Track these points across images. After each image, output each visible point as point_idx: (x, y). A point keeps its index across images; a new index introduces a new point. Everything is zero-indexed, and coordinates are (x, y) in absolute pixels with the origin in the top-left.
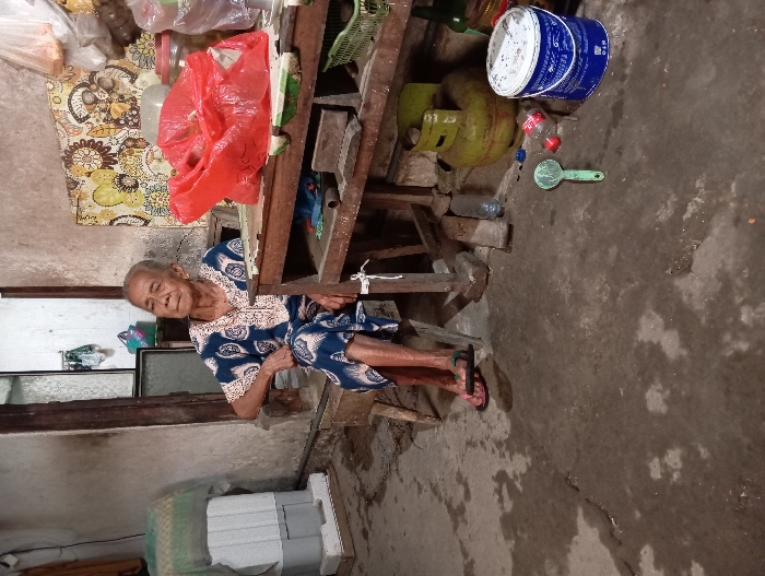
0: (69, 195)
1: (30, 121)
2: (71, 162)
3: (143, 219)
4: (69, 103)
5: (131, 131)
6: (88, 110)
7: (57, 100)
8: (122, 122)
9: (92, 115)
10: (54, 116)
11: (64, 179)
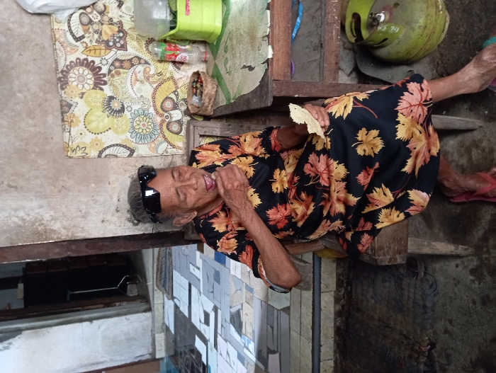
0: (63, 120)
1: (33, 44)
2: (67, 83)
3: (129, 148)
4: (69, 23)
5: (119, 52)
6: (86, 31)
8: (111, 44)
9: (87, 35)
10: (55, 35)
11: (59, 103)
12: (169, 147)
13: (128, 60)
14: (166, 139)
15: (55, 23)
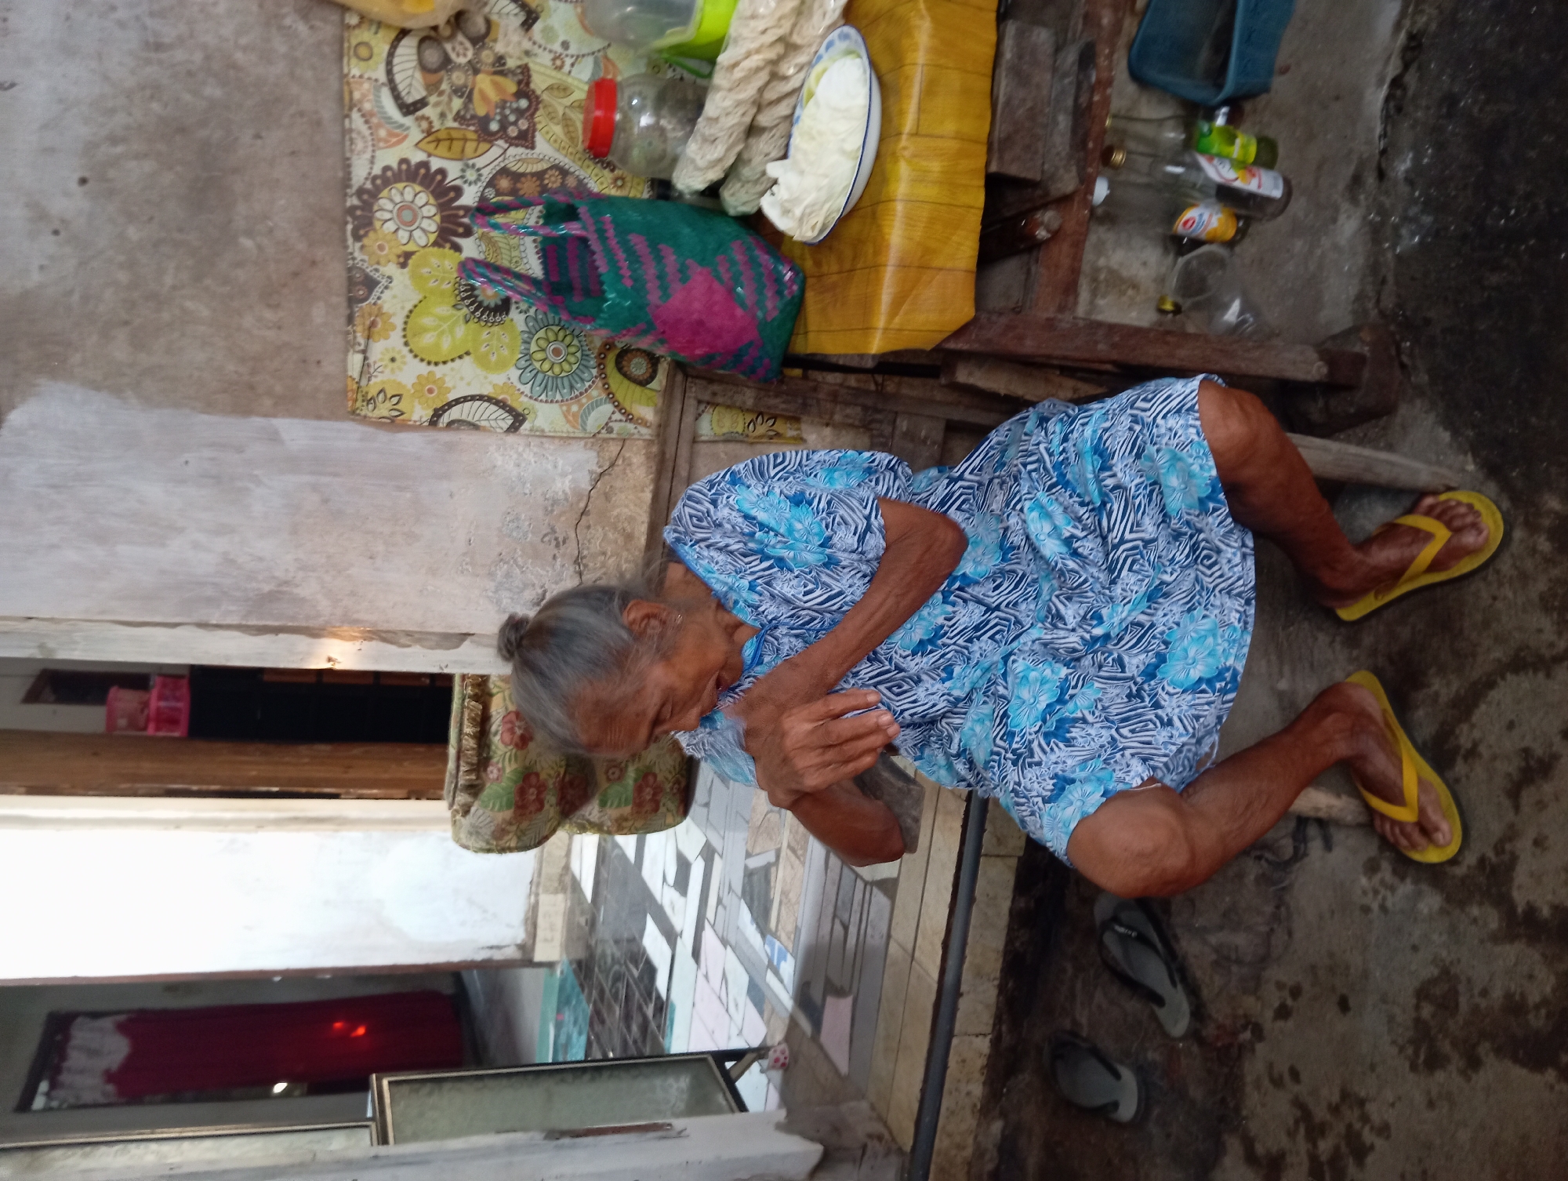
0: (350, 319)
1: (293, 110)
2: (371, 224)
3: (510, 410)
4: (389, 63)
5: (512, 151)
6: (433, 87)
7: (363, 51)
8: (494, 126)
9: (433, 99)
10: (351, 93)
11: (344, 274)
12: (618, 416)
13: (533, 175)
14: (611, 396)
15: (354, 61)
